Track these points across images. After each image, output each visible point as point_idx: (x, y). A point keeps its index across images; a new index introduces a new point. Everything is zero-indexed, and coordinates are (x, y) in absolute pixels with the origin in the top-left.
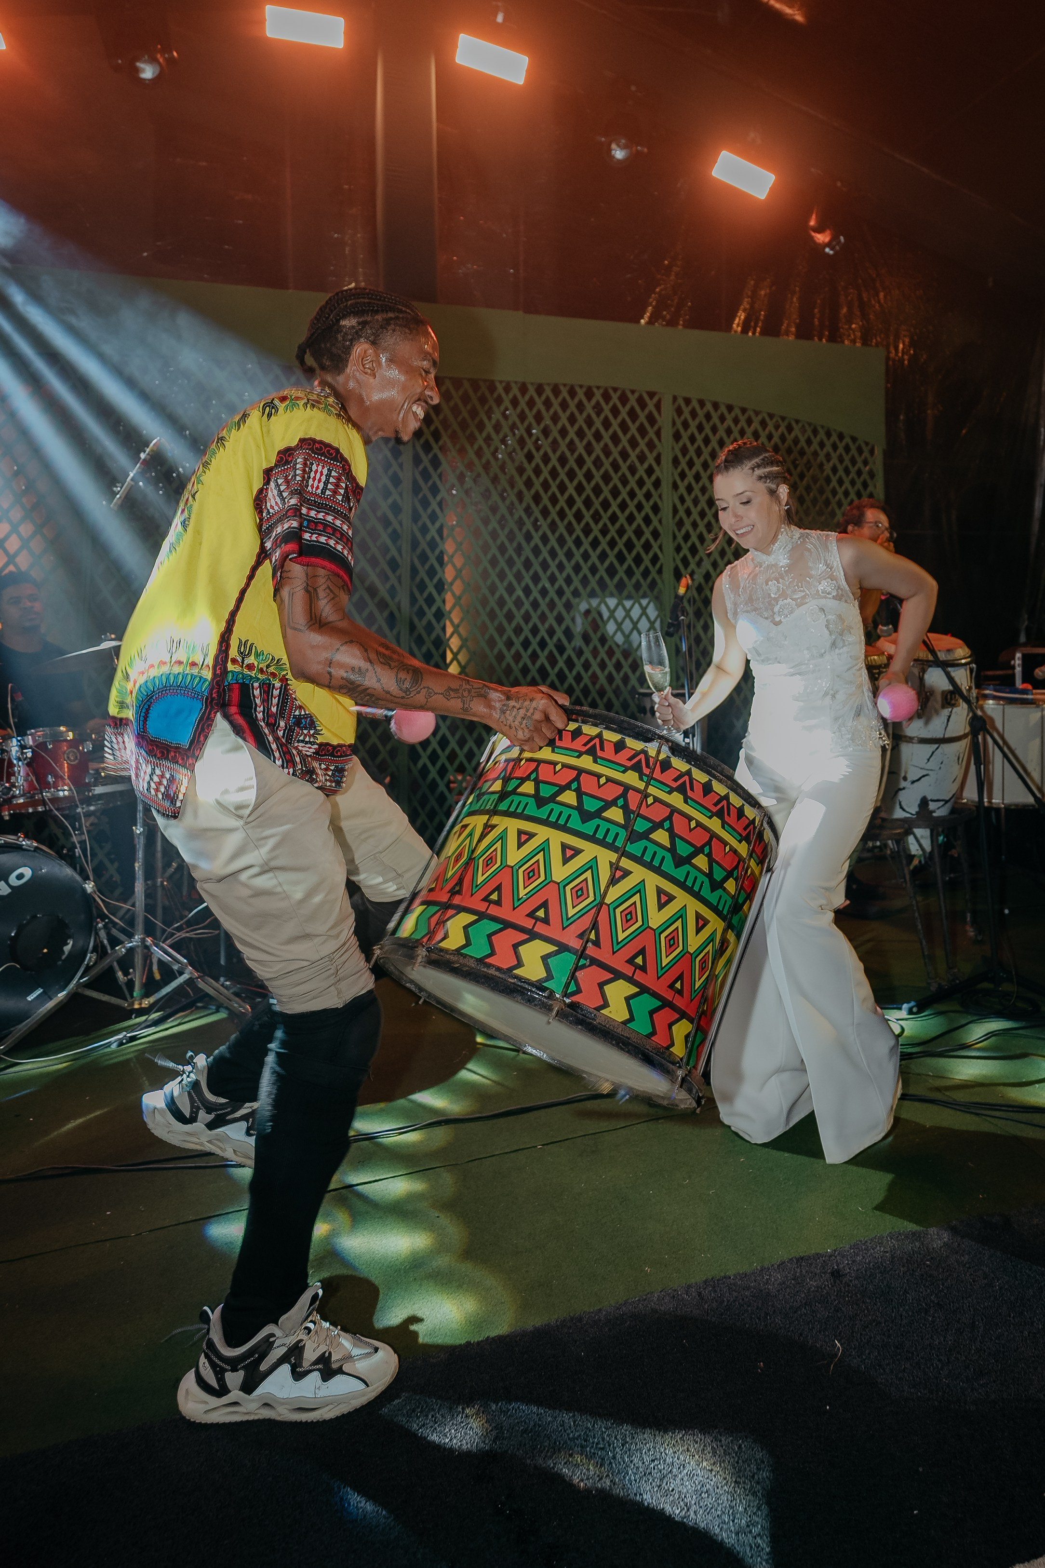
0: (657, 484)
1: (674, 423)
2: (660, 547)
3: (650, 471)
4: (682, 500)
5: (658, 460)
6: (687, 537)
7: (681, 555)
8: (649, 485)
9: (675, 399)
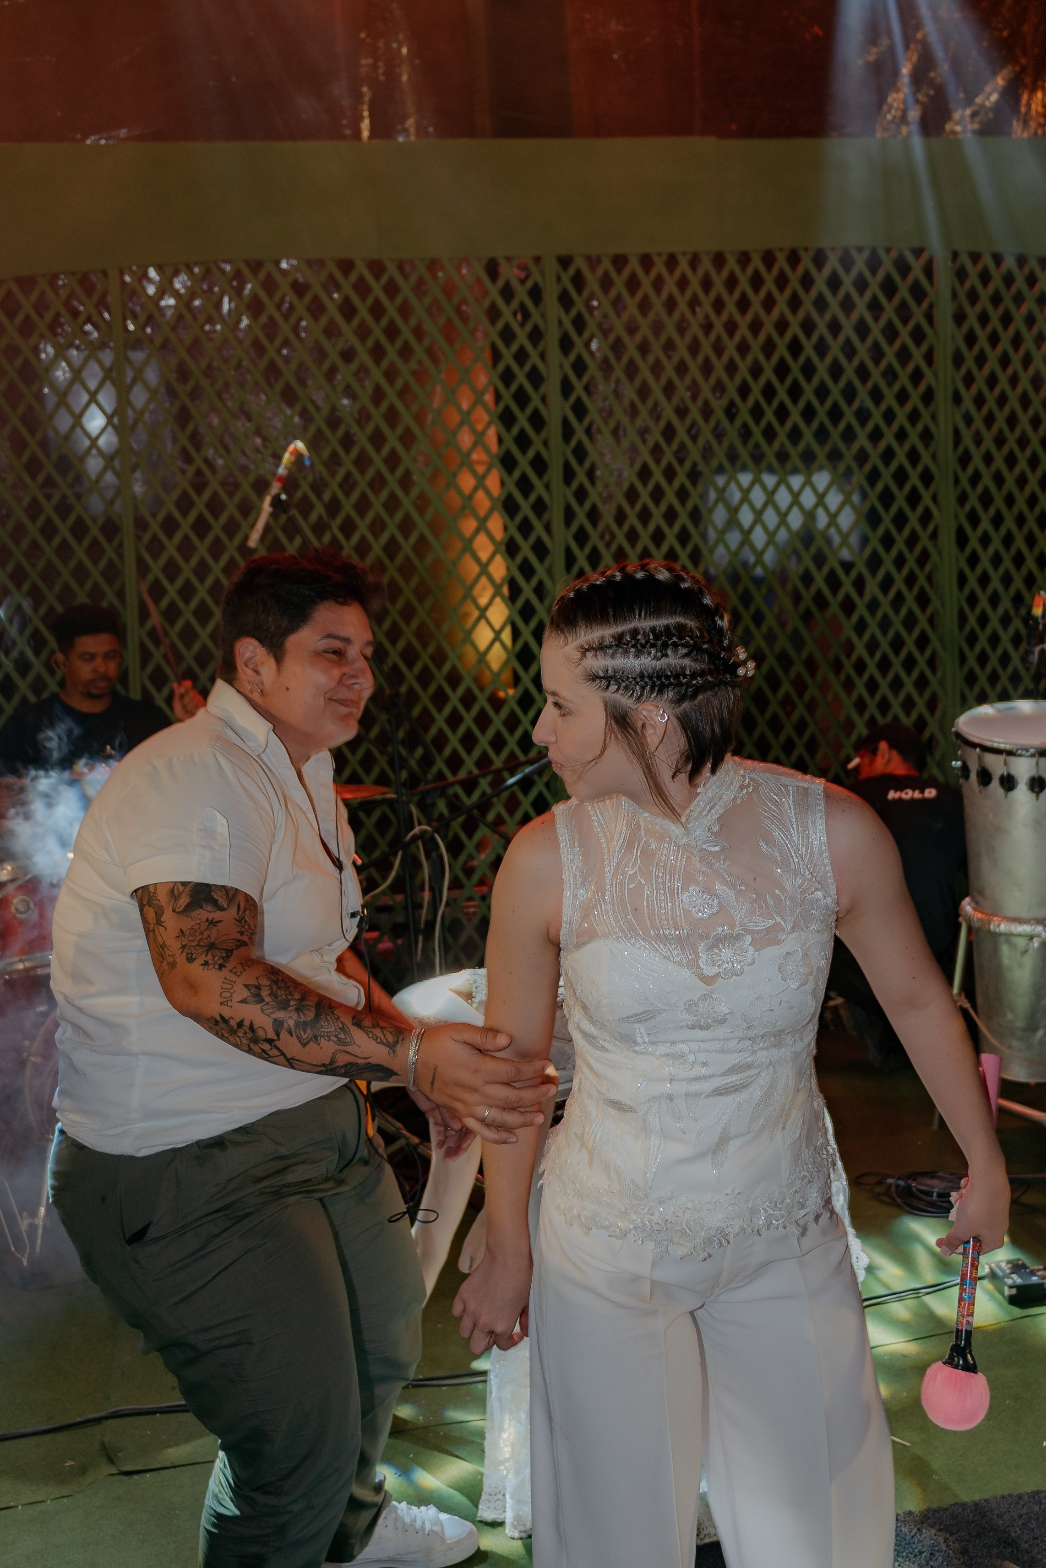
0: (928, 397)
1: (955, 295)
2: (934, 498)
3: (917, 377)
4: (968, 420)
5: (929, 357)
6: (975, 479)
7: (968, 507)
8: (915, 399)
9: (955, 255)
